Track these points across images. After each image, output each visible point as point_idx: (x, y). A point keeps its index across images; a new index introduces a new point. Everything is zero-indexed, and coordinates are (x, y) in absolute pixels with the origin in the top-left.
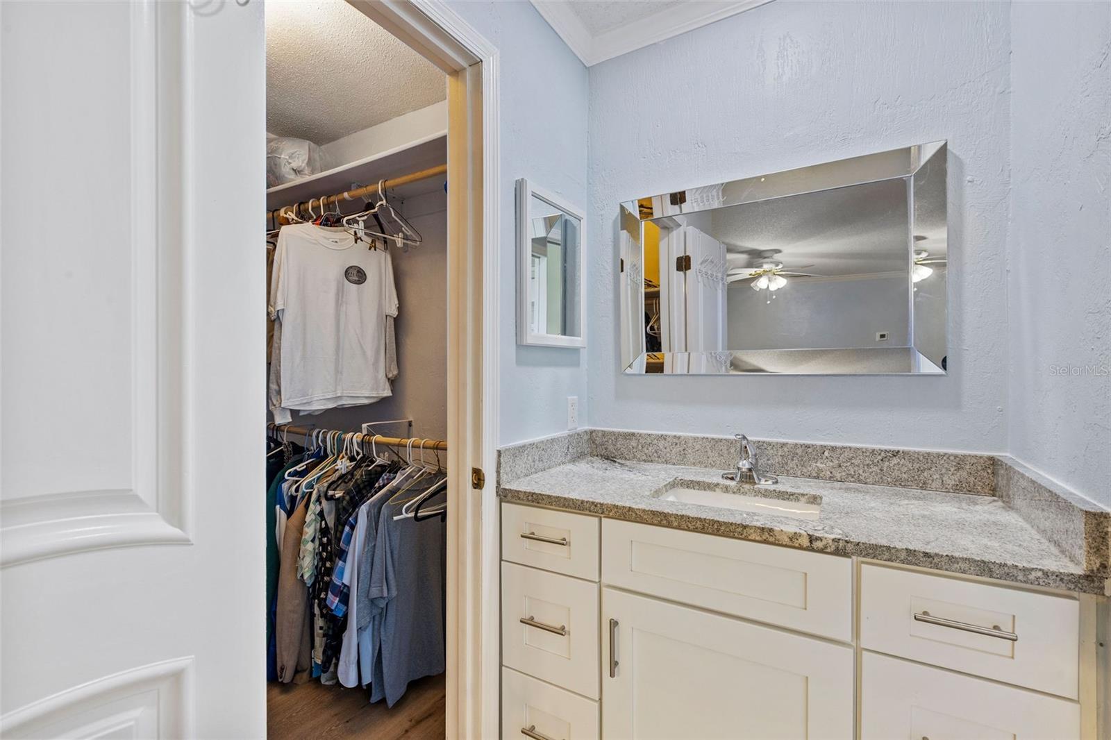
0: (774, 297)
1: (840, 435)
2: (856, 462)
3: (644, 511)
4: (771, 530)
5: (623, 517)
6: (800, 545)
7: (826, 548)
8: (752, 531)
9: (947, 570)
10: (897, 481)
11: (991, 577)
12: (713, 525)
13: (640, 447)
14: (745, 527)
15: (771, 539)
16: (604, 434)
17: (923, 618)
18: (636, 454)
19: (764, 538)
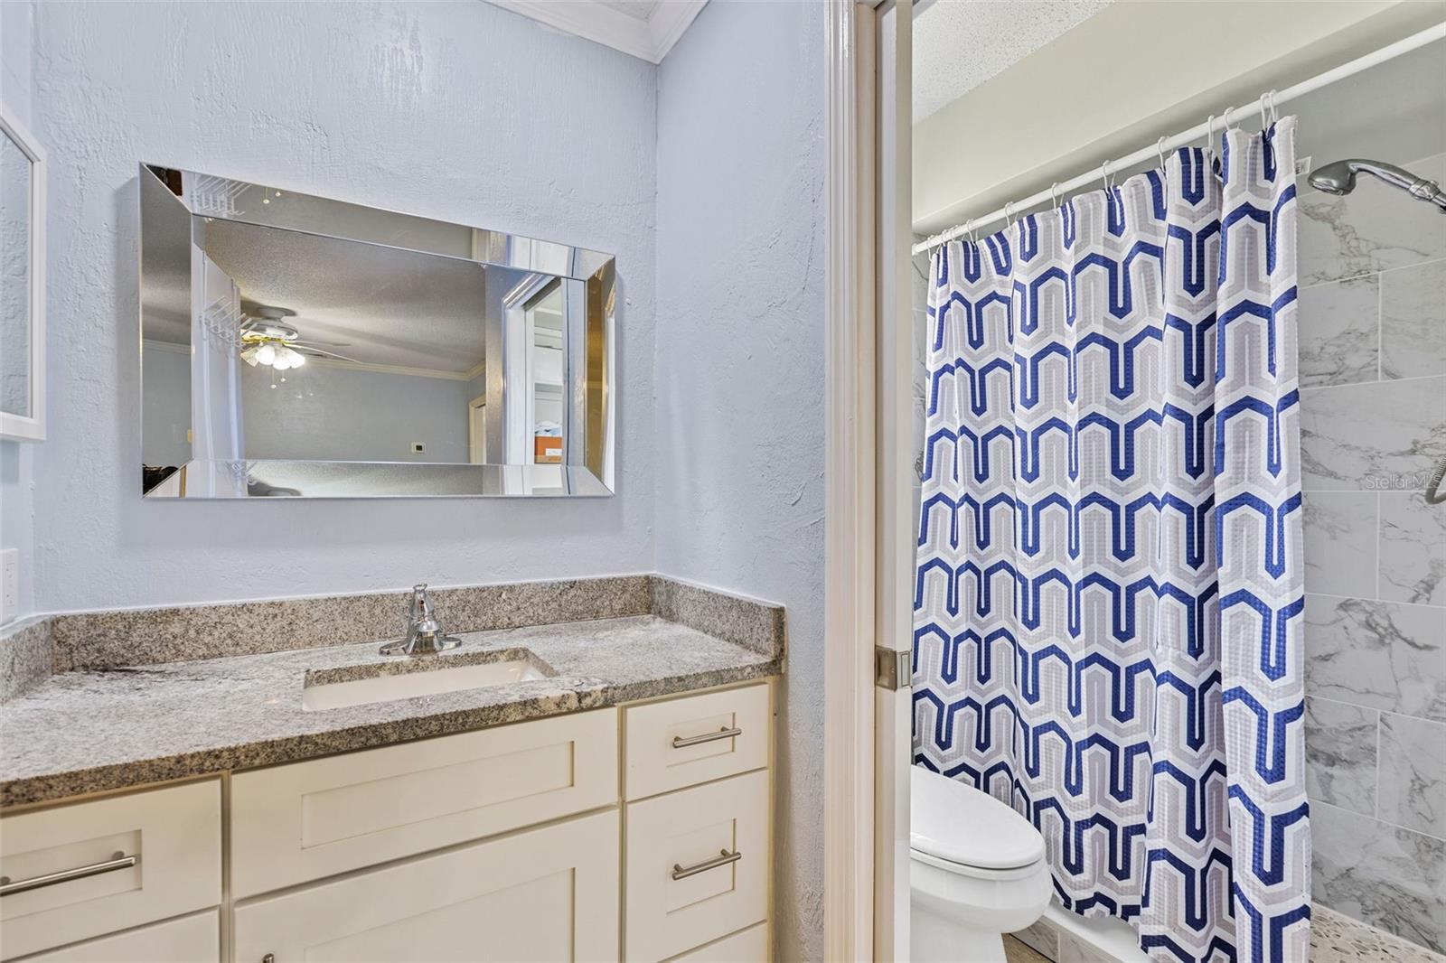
0: (283, 380)
1: (516, 571)
2: (535, 600)
3: (333, 734)
4: (535, 701)
5: (286, 759)
6: (568, 708)
7: (595, 702)
8: (512, 710)
9: (694, 689)
10: (573, 615)
11: (723, 683)
12: (456, 720)
13: (192, 633)
14: (501, 708)
15: (536, 713)
16: (93, 620)
17: (677, 743)
18: (182, 647)
19: (527, 714)
